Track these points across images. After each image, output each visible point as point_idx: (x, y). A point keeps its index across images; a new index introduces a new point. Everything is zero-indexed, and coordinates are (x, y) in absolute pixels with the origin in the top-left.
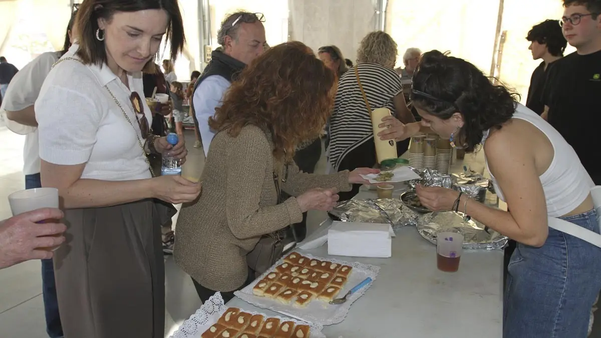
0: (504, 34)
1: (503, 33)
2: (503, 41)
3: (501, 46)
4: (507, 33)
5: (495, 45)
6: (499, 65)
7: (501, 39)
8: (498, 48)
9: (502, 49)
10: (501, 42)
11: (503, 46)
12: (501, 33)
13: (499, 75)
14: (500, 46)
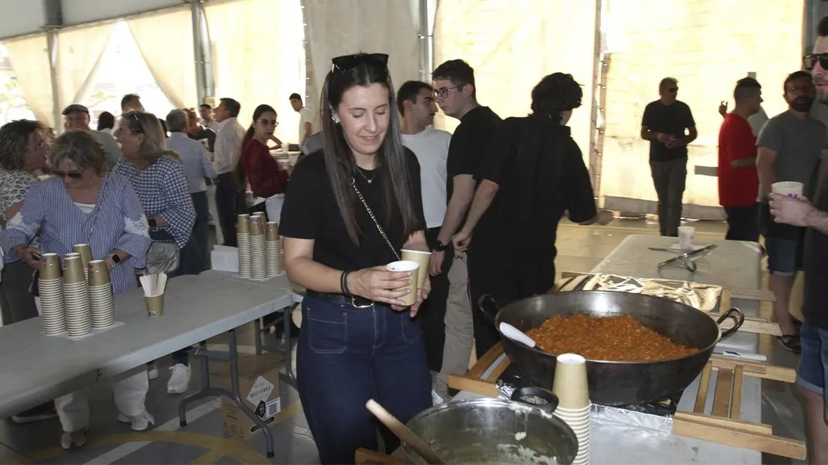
0: (607, 59)
1: (605, 58)
2: (605, 70)
3: (604, 79)
4: (612, 57)
5: (595, 77)
6: (603, 109)
7: (603, 67)
8: (599, 81)
9: (606, 82)
10: (602, 72)
11: (606, 78)
12: (602, 58)
13: (605, 124)
14: (602, 78)
